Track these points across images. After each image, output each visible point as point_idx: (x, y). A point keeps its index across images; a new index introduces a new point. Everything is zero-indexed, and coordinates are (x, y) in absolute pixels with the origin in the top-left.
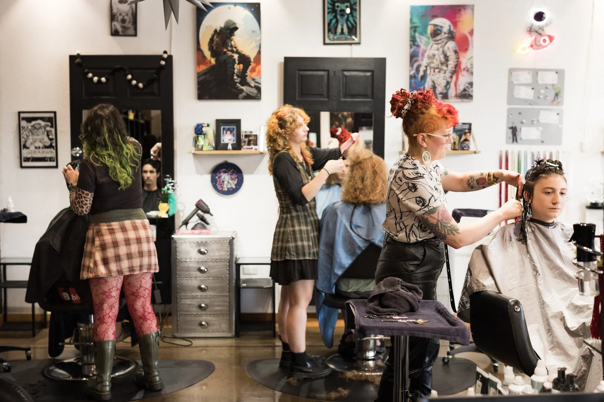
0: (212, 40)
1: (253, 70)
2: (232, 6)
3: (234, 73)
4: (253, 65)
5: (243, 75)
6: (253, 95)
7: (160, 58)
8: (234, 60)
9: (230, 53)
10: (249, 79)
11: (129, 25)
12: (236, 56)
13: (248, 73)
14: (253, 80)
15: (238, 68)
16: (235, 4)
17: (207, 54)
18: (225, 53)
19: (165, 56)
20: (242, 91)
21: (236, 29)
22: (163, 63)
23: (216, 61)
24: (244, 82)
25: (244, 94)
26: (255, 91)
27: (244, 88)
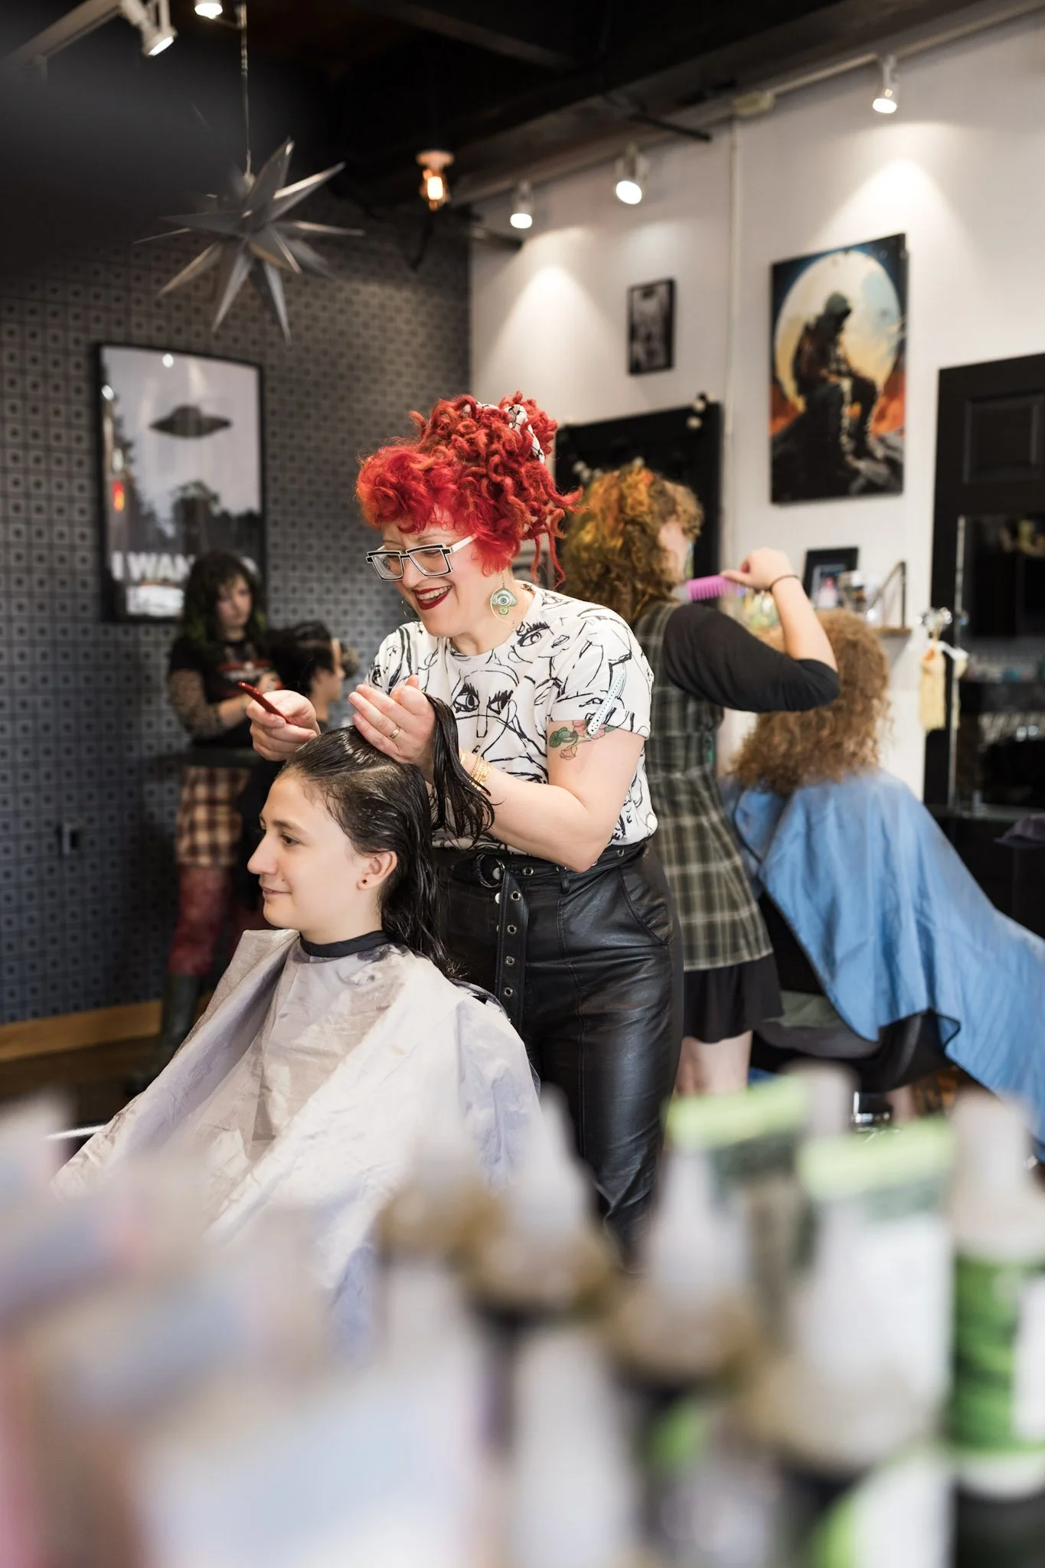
0: (799, 352)
1: (882, 416)
2: (840, 257)
3: (839, 428)
4: (881, 401)
5: (859, 432)
6: (880, 481)
7: (688, 412)
8: (841, 396)
9: (833, 379)
10: (872, 441)
11: (657, 345)
12: (846, 385)
13: (872, 424)
14: (882, 440)
15: (850, 412)
16: (847, 250)
17: (789, 386)
18: (824, 380)
19: (700, 406)
20: (856, 473)
21: (847, 313)
22: (694, 423)
23: (808, 404)
24: (863, 451)
25: (859, 482)
26: (883, 470)
27: (862, 465)
